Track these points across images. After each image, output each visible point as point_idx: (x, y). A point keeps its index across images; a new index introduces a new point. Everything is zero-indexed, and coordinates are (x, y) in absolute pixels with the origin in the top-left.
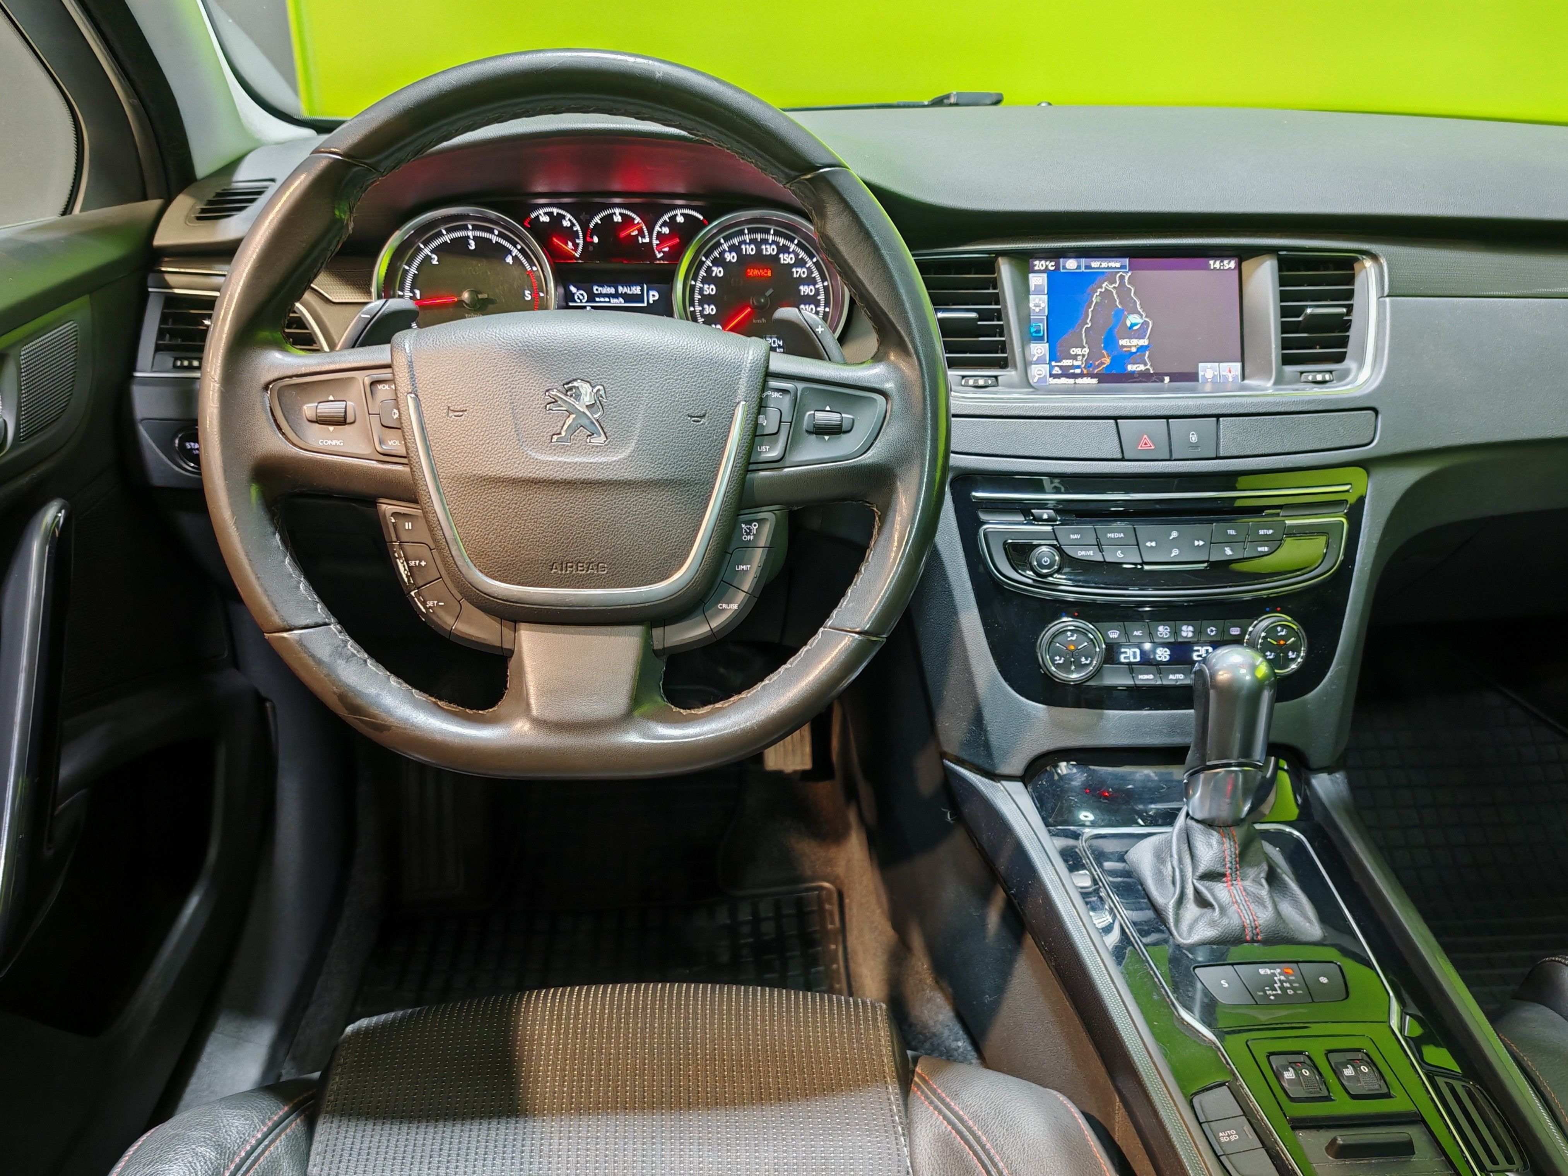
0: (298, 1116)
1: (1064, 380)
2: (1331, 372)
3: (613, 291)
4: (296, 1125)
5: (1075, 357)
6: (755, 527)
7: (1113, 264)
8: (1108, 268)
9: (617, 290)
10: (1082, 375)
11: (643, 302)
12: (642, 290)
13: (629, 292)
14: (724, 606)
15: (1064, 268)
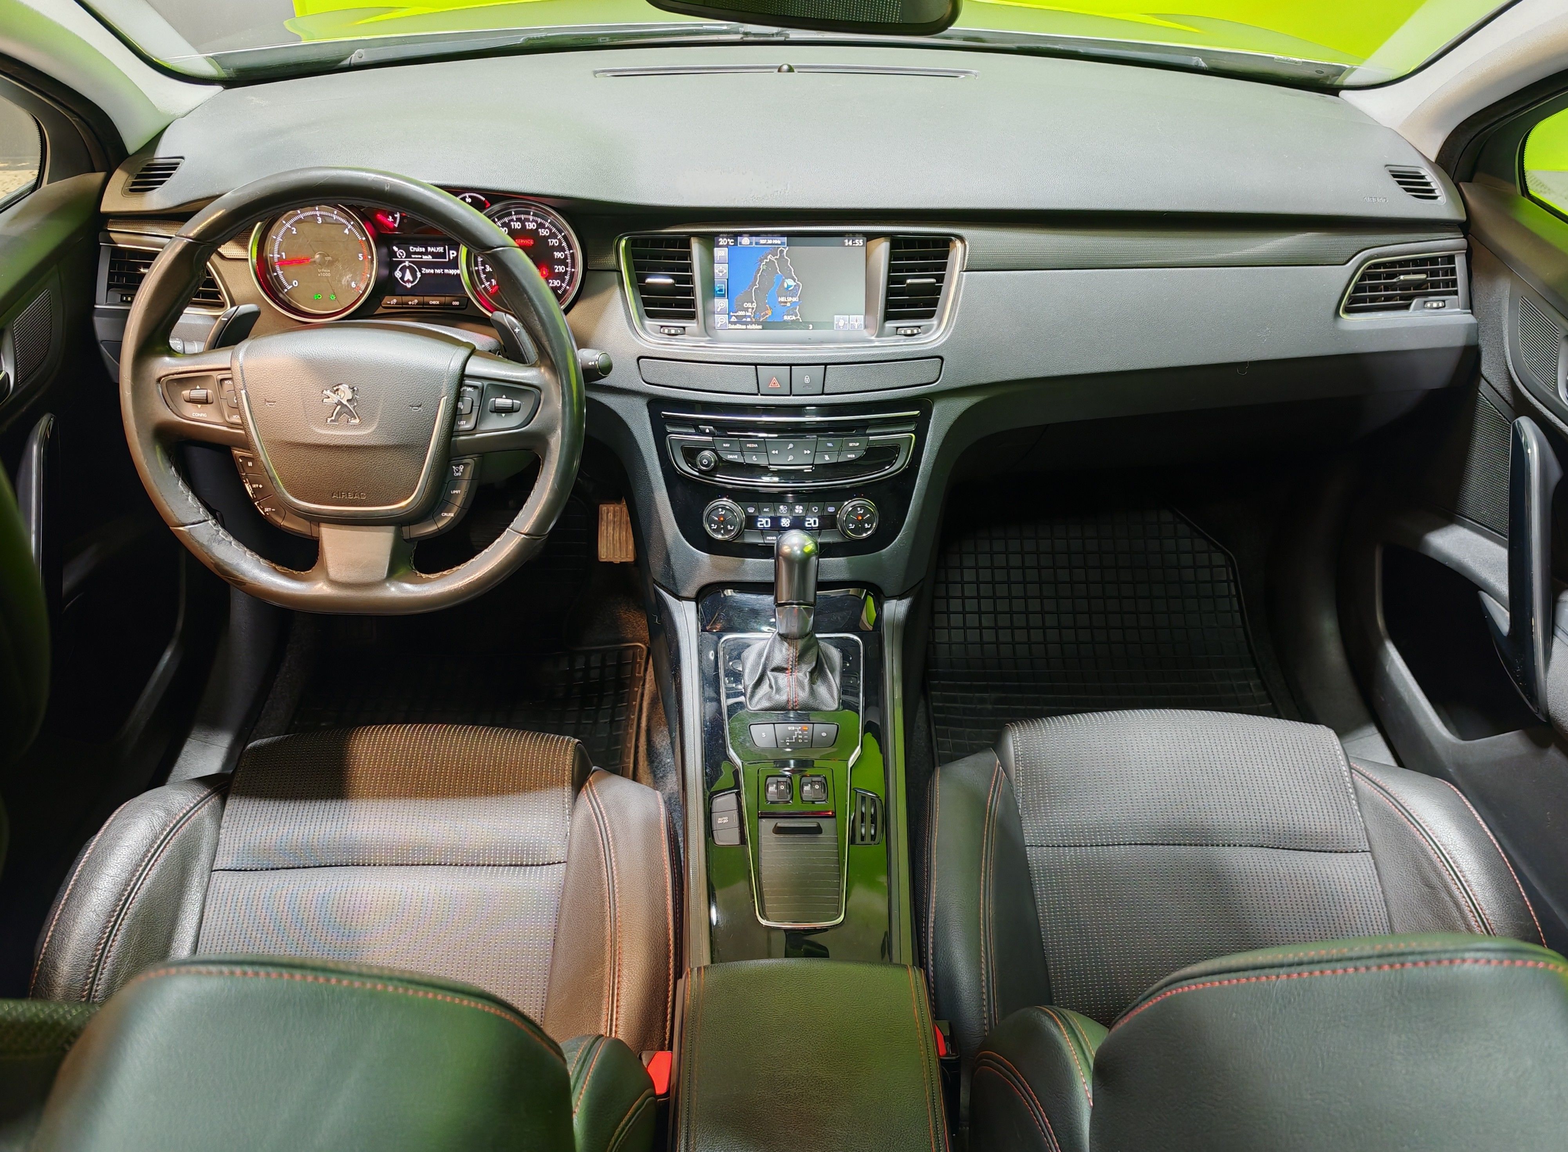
0: (217, 795)
1: (738, 326)
2: (919, 327)
3: (424, 250)
4: (214, 801)
5: (746, 310)
6: (461, 468)
7: (775, 242)
8: (772, 244)
9: (426, 249)
10: (751, 323)
11: (446, 258)
12: (445, 249)
13: (435, 251)
14: (445, 514)
15: (740, 243)
